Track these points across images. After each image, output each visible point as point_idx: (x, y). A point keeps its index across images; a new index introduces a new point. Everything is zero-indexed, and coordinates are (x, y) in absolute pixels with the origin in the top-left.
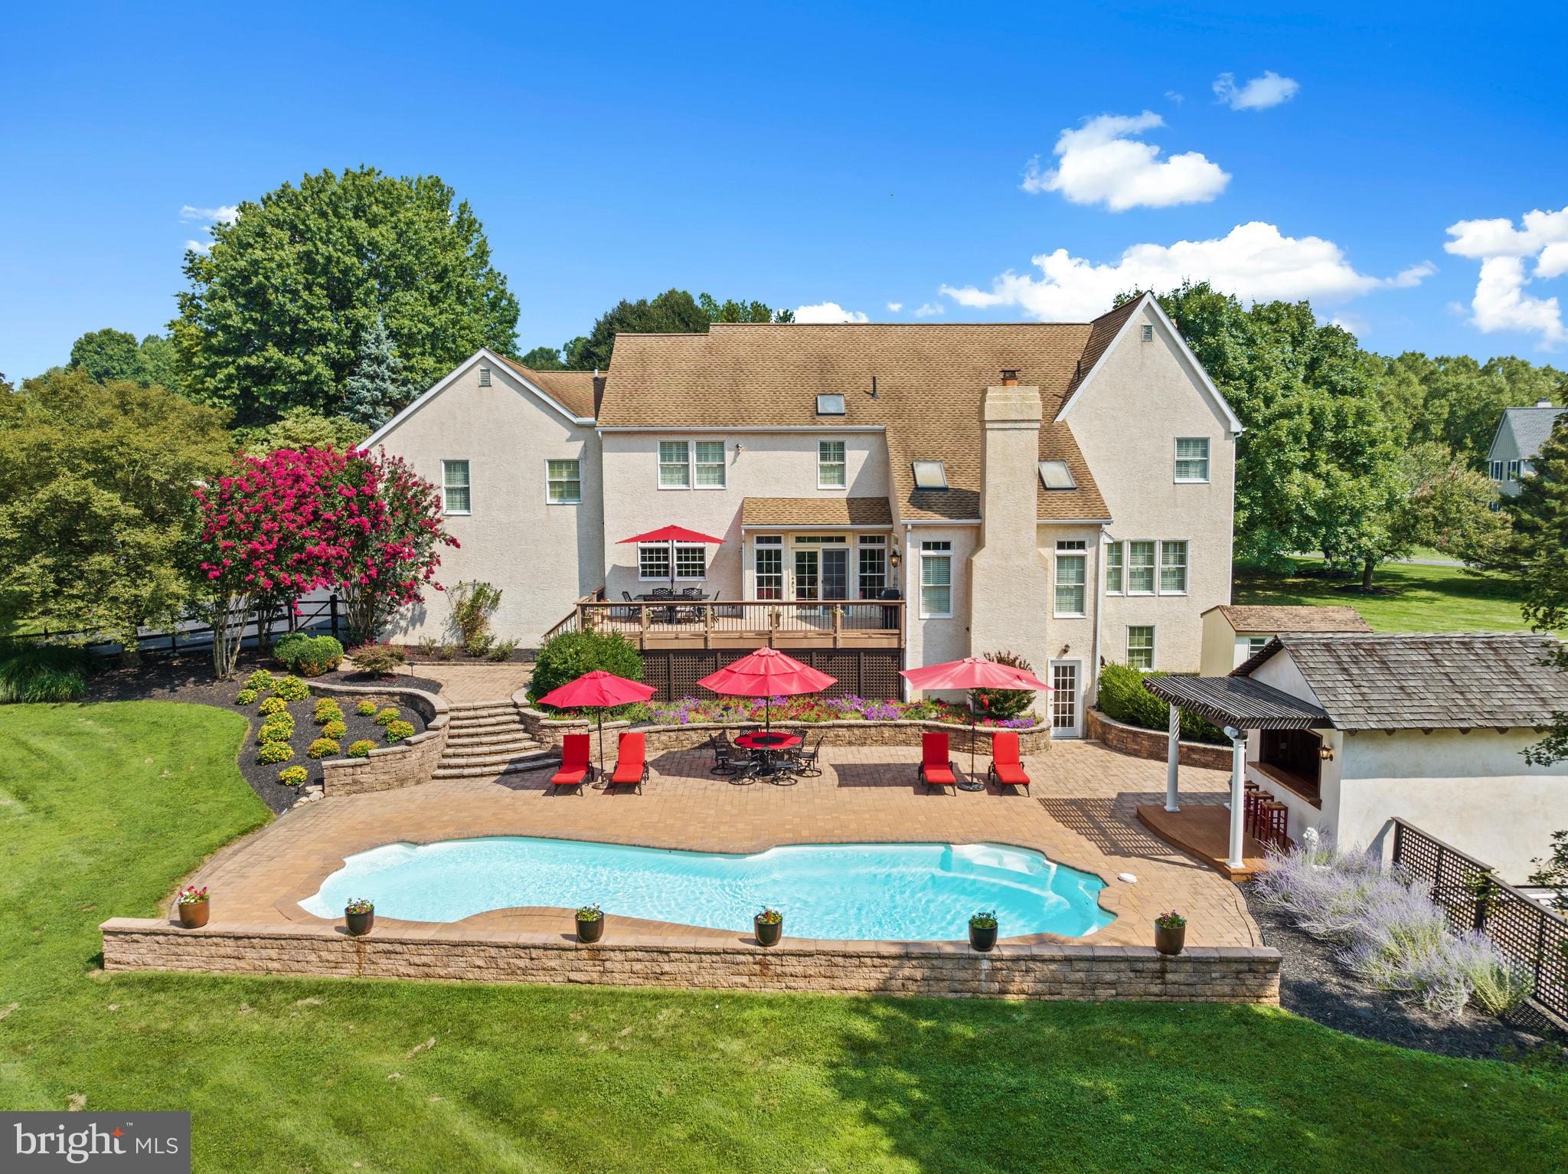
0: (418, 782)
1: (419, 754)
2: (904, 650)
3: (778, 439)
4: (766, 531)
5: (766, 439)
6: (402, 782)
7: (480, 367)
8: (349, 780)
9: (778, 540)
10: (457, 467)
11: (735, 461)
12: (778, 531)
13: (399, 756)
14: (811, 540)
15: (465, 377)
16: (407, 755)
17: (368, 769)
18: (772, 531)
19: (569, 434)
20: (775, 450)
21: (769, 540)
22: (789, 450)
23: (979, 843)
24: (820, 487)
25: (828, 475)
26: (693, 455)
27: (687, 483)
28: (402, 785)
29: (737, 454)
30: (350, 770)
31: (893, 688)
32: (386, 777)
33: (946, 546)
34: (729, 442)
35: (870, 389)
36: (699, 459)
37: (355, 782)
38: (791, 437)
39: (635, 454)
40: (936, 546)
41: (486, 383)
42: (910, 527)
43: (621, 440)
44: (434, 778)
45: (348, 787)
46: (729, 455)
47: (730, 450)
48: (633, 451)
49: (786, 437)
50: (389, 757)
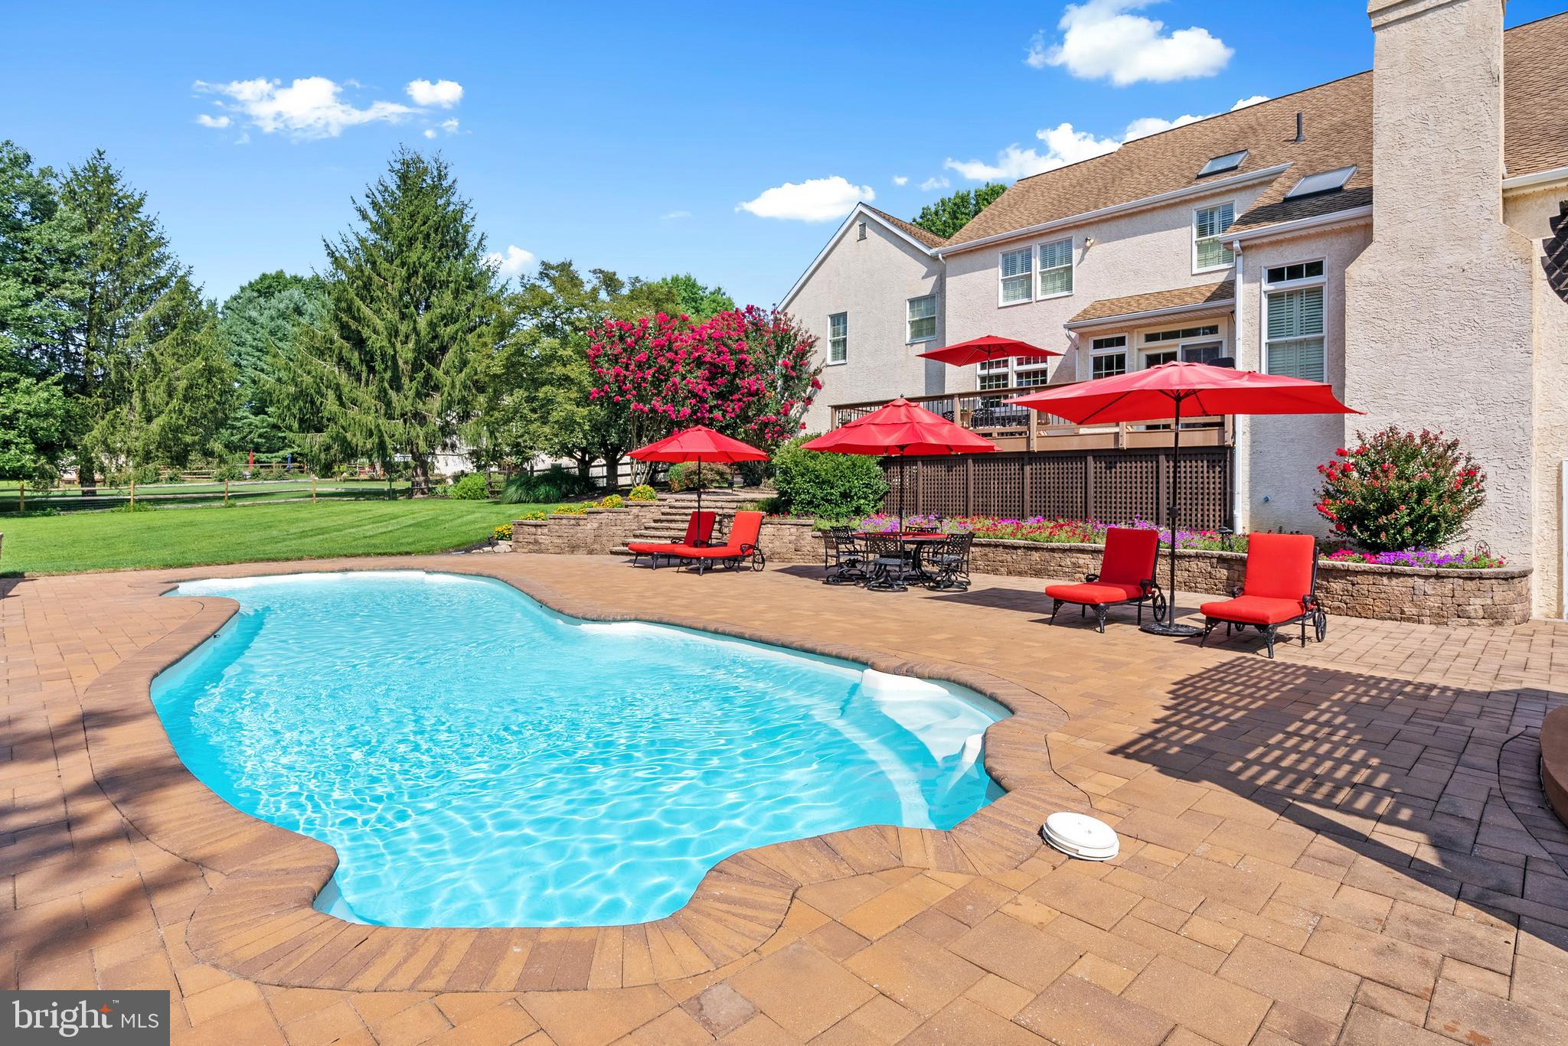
0: (591, 552)
1: (595, 525)
2: (1232, 449)
3: (1138, 221)
4: (1105, 332)
5: (1123, 224)
6: (573, 548)
7: (858, 223)
8: (531, 539)
9: (1121, 341)
10: (839, 320)
11: (1082, 259)
12: (1121, 329)
13: (573, 522)
14: (1168, 336)
15: (847, 235)
16: (582, 522)
17: (546, 530)
18: (1113, 330)
19: (925, 270)
20: (1135, 234)
21: (1109, 343)
22: (1152, 231)
23: (930, 678)
24: (1196, 271)
25: (1210, 255)
26: (1036, 264)
27: (1029, 296)
28: (572, 552)
29: (1086, 249)
30: (533, 530)
31: (1215, 513)
32: (560, 541)
33: (1315, 268)
34: (1076, 236)
35: (1292, 133)
36: (1044, 266)
37: (536, 542)
38: (1155, 213)
39: (976, 274)
40: (1295, 272)
41: (863, 237)
42: (1237, 245)
43: (966, 260)
44: (612, 553)
45: (531, 546)
46: (1076, 254)
47: (1077, 247)
48: (974, 270)
49: (1149, 215)
50: (564, 521)
